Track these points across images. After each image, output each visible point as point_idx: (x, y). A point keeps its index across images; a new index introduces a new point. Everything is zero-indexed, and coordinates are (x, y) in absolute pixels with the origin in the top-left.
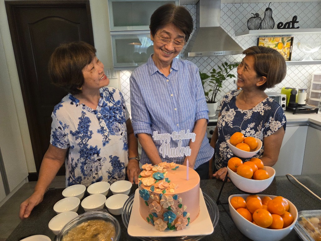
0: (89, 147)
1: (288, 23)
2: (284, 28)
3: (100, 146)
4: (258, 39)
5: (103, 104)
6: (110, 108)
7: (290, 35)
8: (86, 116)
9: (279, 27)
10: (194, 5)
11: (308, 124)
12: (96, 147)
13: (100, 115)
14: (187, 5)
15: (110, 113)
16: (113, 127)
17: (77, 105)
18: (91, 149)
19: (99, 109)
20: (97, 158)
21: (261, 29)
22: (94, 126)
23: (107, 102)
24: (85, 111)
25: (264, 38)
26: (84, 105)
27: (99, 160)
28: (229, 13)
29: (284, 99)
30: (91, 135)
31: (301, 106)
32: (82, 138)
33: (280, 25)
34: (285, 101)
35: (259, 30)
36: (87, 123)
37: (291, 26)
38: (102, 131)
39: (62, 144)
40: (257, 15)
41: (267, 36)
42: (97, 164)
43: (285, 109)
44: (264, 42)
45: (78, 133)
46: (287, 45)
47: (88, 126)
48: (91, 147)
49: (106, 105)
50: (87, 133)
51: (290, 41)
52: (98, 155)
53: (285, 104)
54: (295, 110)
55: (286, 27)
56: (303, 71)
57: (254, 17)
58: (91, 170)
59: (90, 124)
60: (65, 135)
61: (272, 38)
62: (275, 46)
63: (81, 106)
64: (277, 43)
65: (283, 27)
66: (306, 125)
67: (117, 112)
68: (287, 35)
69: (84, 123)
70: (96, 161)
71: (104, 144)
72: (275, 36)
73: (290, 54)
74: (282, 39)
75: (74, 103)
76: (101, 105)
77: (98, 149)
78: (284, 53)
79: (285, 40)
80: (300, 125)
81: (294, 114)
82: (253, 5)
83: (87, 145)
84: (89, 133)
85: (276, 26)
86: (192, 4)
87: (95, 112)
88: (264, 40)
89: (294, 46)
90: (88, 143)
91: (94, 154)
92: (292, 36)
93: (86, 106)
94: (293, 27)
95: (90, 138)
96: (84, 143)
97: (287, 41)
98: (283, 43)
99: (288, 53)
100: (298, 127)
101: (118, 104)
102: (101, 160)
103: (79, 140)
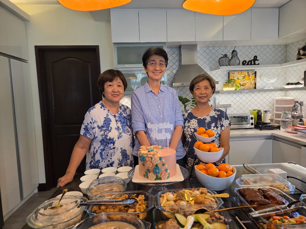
0: (108, 138)
1: (251, 61)
2: (248, 64)
3: (116, 139)
4: (229, 73)
5: (120, 113)
6: (124, 117)
7: (254, 70)
8: (109, 117)
9: (243, 64)
10: (177, 49)
11: (272, 138)
12: (113, 138)
13: (117, 119)
14: (172, 48)
15: (124, 120)
16: (125, 129)
17: (104, 109)
18: (110, 139)
19: (117, 115)
20: (113, 147)
21: (230, 66)
22: (113, 124)
23: (123, 113)
24: (109, 114)
25: (233, 73)
26: (109, 110)
27: (114, 148)
28: (205, 54)
29: (252, 118)
30: (111, 130)
31: (266, 123)
32: (105, 131)
33: (245, 62)
34: (253, 120)
35: (229, 66)
36: (109, 121)
37: (253, 63)
38: (118, 128)
39: (91, 134)
40: (226, 56)
41: (236, 71)
42: (112, 151)
43: (254, 127)
44: (233, 75)
45: (103, 127)
46: (252, 77)
47: (110, 124)
48: (110, 138)
49: (122, 114)
50: (108, 128)
51: (254, 74)
52: (114, 145)
53: (253, 122)
54: (261, 127)
55: (249, 64)
56: (267, 97)
57: (224, 57)
58: (107, 155)
59: (111, 123)
60: (94, 128)
61: (240, 72)
62: (242, 78)
63: (107, 110)
64: (244, 76)
65: (246, 64)
66: (271, 139)
67: (128, 121)
68: (252, 70)
69: (107, 122)
70: (112, 149)
71: (118, 138)
72: (242, 70)
73: (255, 84)
74: (248, 72)
75: (103, 108)
76: (119, 113)
77: (114, 140)
78: (251, 83)
79: (250, 73)
80: (266, 139)
81: (260, 130)
82: (223, 48)
83: (107, 136)
84: (110, 128)
85: (241, 63)
86: (176, 48)
87: (115, 116)
88: (234, 73)
89: (258, 79)
90: (108, 135)
91: (111, 143)
92: (255, 71)
93: (110, 112)
94: (255, 64)
95: (110, 131)
96: (106, 134)
97: (252, 74)
98: (249, 76)
99: (253, 83)
100: (264, 140)
101: (129, 117)
102: (115, 149)
103: (103, 132)
